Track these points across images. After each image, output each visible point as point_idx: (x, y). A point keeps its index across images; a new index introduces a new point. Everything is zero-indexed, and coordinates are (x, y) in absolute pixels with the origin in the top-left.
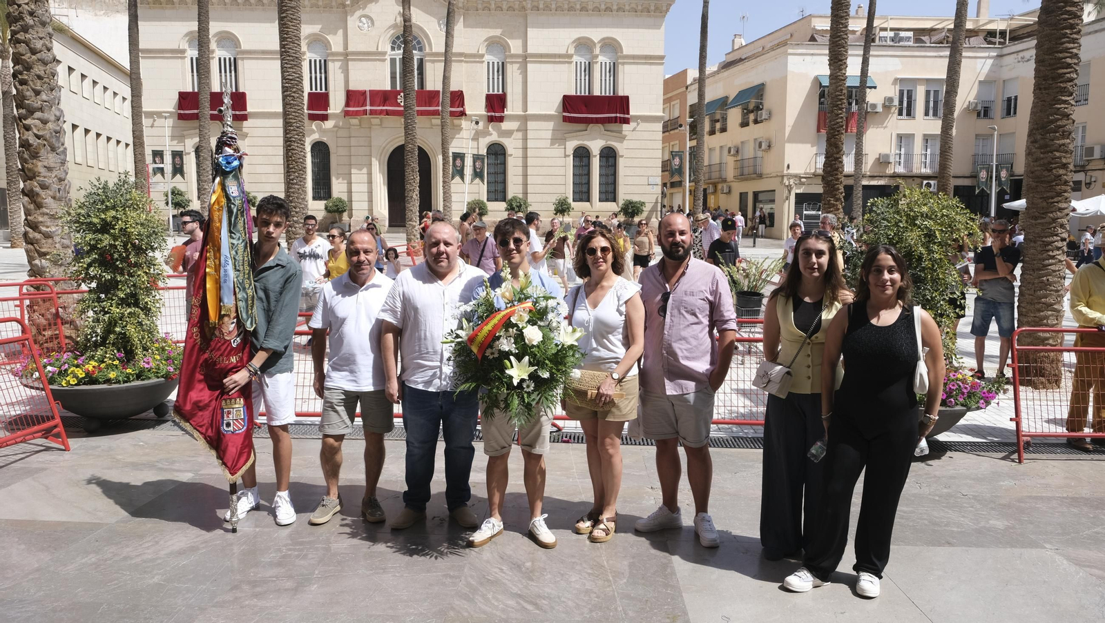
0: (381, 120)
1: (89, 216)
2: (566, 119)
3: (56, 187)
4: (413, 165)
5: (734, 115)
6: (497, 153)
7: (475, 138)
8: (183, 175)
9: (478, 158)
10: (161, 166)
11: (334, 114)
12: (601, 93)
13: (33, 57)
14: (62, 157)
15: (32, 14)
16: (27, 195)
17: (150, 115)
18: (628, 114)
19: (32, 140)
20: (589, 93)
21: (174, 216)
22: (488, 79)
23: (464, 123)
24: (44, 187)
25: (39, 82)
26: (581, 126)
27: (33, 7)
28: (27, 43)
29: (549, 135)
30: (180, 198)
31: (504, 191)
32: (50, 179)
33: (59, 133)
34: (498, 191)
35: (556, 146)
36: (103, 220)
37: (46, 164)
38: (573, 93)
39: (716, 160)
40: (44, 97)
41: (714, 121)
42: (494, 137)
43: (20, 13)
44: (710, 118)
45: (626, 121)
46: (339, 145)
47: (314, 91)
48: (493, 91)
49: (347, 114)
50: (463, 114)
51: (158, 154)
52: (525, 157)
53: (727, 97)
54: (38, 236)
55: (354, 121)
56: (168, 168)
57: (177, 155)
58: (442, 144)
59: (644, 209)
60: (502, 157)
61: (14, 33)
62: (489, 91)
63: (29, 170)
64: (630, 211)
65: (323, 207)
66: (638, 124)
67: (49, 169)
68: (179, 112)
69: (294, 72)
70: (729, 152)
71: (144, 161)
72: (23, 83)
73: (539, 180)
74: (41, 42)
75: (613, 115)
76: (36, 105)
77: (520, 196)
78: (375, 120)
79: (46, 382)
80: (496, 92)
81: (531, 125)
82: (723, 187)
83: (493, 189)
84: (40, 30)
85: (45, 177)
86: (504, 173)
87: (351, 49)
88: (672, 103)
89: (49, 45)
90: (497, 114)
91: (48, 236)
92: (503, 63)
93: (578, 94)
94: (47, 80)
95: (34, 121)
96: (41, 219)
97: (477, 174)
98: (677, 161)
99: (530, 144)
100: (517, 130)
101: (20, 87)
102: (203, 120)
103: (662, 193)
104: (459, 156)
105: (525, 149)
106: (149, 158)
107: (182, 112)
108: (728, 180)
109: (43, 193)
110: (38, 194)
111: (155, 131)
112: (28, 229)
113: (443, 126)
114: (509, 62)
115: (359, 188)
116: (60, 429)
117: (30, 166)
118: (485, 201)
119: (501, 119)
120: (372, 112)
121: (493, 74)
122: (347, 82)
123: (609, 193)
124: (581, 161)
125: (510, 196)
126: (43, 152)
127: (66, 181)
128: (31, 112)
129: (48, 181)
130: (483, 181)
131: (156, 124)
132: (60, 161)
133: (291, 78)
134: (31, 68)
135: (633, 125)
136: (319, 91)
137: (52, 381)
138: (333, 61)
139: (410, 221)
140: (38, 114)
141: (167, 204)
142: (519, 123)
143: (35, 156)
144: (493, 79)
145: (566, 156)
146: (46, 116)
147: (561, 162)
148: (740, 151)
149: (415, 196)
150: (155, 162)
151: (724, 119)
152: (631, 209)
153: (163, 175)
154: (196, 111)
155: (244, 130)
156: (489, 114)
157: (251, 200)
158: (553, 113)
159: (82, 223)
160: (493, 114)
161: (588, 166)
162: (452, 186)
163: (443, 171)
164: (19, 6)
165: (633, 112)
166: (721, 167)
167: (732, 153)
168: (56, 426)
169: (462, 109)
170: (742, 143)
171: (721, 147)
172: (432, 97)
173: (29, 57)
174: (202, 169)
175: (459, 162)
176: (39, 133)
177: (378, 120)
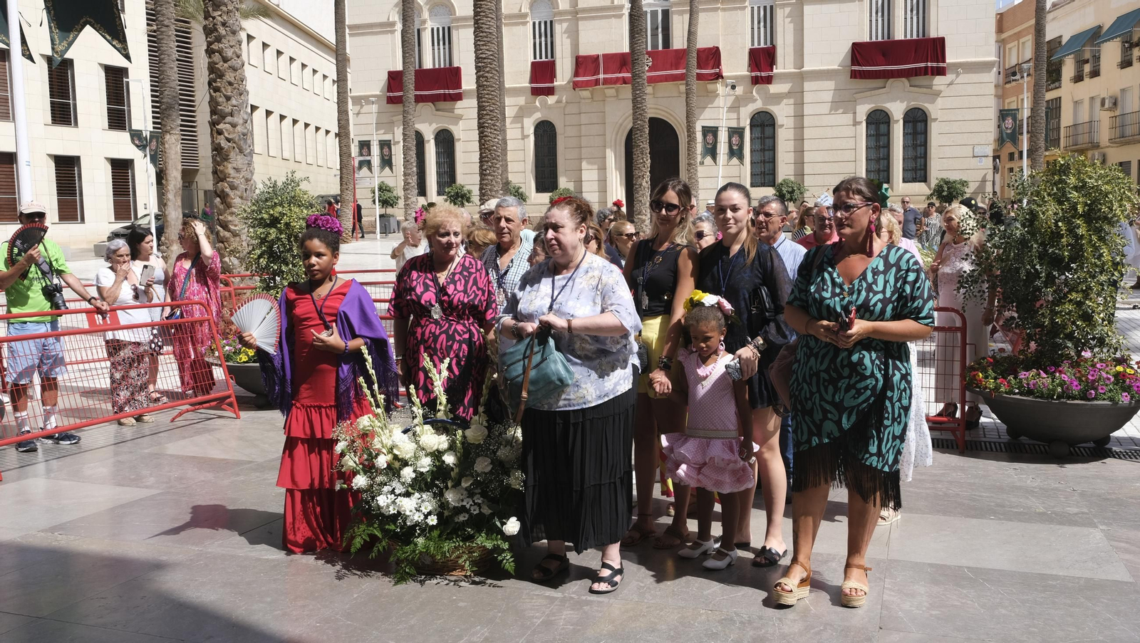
0: (617, 91)
1: (261, 212)
2: (854, 75)
3: (243, 187)
4: (644, 145)
5: (1111, 52)
6: (764, 124)
7: (735, 108)
8: (391, 169)
10: (368, 158)
11: (561, 86)
12: (906, 36)
13: (225, 65)
14: (249, 158)
15: (224, 24)
16: (219, 196)
17: (357, 100)
18: (944, 61)
19: (224, 143)
20: (889, 37)
21: (381, 216)
22: (753, 28)
23: (720, 87)
24: (233, 187)
25: (229, 88)
26: (878, 82)
27: (225, 18)
28: (220, 52)
29: (828, 96)
30: (389, 194)
31: (773, 173)
32: (238, 180)
33: (247, 135)
34: (765, 172)
35: (841, 111)
36: (272, 215)
37: (235, 165)
38: (868, 40)
39: (1084, 117)
40: (234, 102)
41: (1080, 63)
42: (758, 105)
43: (215, 24)
44: (1075, 58)
45: (941, 72)
46: (567, 123)
47: (538, 59)
48: (759, 44)
49: (576, 85)
50: (719, 76)
51: (365, 146)
52: (799, 128)
53: (1100, 27)
54: (227, 234)
55: (585, 93)
56: (376, 160)
57: (385, 145)
58: (687, 117)
59: (966, 190)
60: (771, 129)
61: (209, 44)
62: (753, 44)
63: (221, 172)
64: (945, 193)
65: (547, 201)
66: (957, 77)
67: (237, 170)
68: (388, 94)
70: (1103, 104)
71: (350, 155)
72: (217, 90)
73: (818, 157)
74: (232, 50)
75: (923, 65)
76: (228, 110)
77: (792, 178)
78: (610, 91)
79: (223, 360)
80: (762, 45)
81: (807, 86)
82: (1093, 155)
83: (758, 170)
84: (231, 38)
85: (234, 178)
86: (773, 149)
87: (581, 5)
88: (1021, 41)
89: (239, 52)
90: (763, 74)
91: (235, 235)
92: (771, 7)
93: (874, 39)
94: (237, 86)
95: (225, 126)
96: (230, 218)
97: (735, 153)
98: (1009, 122)
99: (807, 110)
100: (788, 95)
101: (214, 94)
102: (408, 104)
103: (995, 168)
104: (711, 132)
105: (799, 116)
106: (354, 150)
107: (391, 94)
108: (1102, 144)
109: (231, 194)
110: (228, 195)
111: (362, 118)
112: (219, 228)
113: (687, 94)
114: (780, 5)
115: (589, 175)
116: (233, 399)
117: (221, 168)
118: (748, 186)
119: (769, 80)
120: (606, 81)
121: (759, 23)
122: (575, 45)
123: (917, 170)
124: (877, 129)
125: (780, 179)
126: (232, 155)
127: (252, 182)
128: (223, 117)
129: (236, 182)
131: (362, 111)
132: (247, 162)
134: (223, 75)
135: (949, 77)
136: (544, 59)
137: (228, 358)
138: (561, 21)
139: (639, 214)
140: (229, 119)
141: (374, 203)
142: (791, 85)
143: (226, 158)
144: (759, 28)
145: (856, 123)
146: (235, 119)
147: (849, 131)
148: (1119, 104)
149: (644, 184)
150: (361, 154)
151: (1097, 58)
152: (947, 193)
153: (370, 169)
154: (396, 94)
155: (457, 112)
156: (753, 74)
157: (465, 195)
158: (836, 67)
159: (256, 219)
160: (758, 74)
161: (888, 134)
162: (700, 169)
163: (689, 150)
164: (214, 18)
165: (950, 58)
166: (1091, 128)
167: (1107, 106)
168: (229, 397)
169: (717, 70)
170: (1123, 91)
171: (1092, 99)
172: (681, 56)
173: (221, 65)
174: (406, 161)
175: (710, 138)
176: (230, 137)
177: (613, 90)
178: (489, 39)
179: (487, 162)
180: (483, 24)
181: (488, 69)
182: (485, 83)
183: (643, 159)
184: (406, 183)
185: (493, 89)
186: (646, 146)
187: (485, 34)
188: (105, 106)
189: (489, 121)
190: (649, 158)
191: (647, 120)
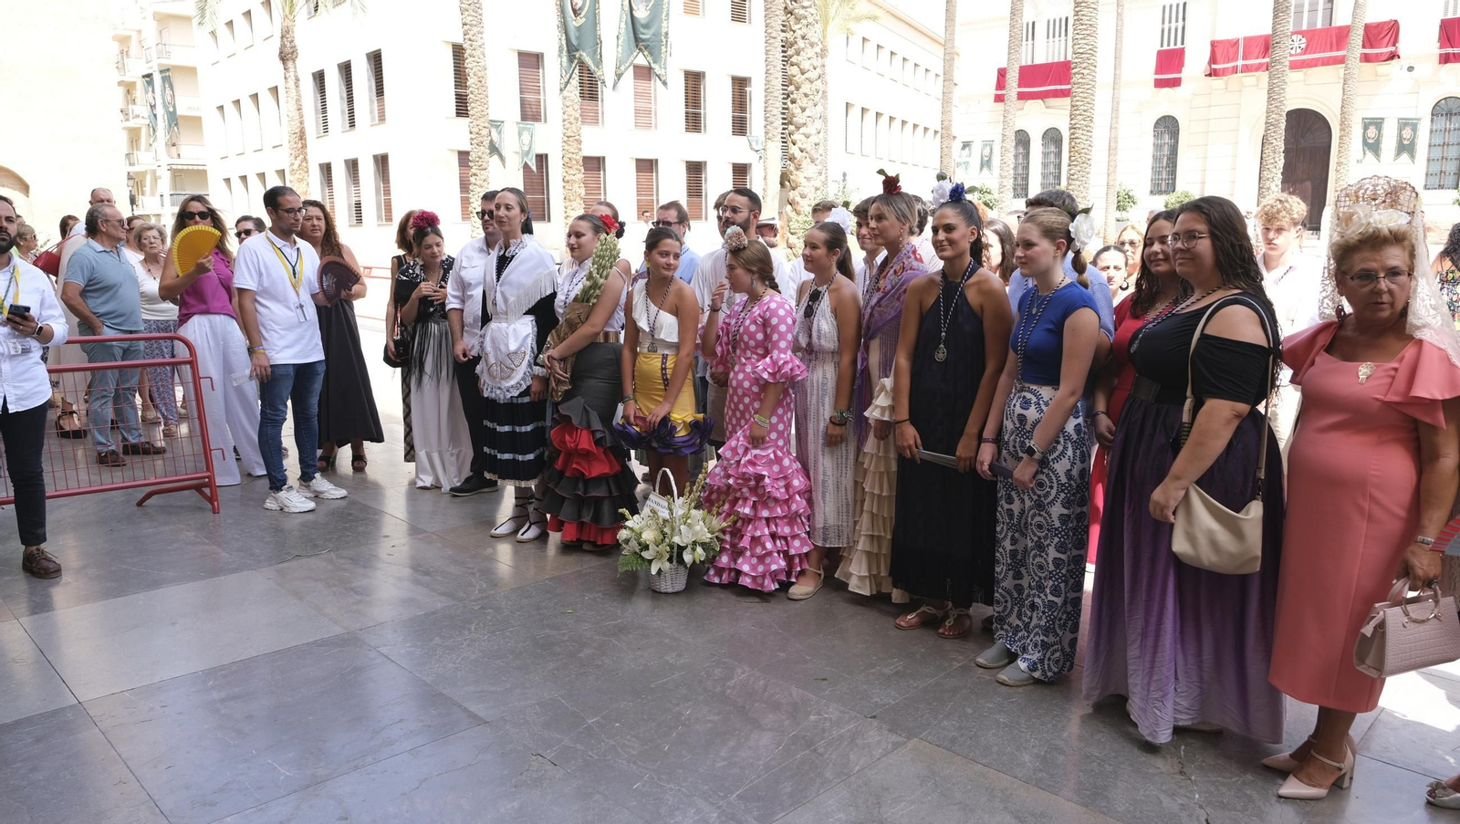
0: (1258, 79)
4: (1278, 142)
7: (1412, 93)
9: (1406, 124)
10: (969, 159)
11: (1190, 77)
13: (803, 77)
15: (803, 38)
16: (790, 204)
19: (798, 154)
23: (1393, 69)
24: (803, 196)
25: (805, 100)
28: (799, 65)
30: (988, 197)
33: (820, 145)
34: (1446, 173)
37: (806, 174)
40: (808, 112)
42: (1446, 89)
46: (1193, 118)
47: (1165, 47)
48: (1454, 13)
49: (1211, 74)
50: (1394, 56)
51: (967, 146)
55: (1220, 83)
57: (987, 145)
58: (1343, 106)
62: (1446, 13)
63: (793, 181)
67: (808, 179)
68: (996, 92)
69: (1086, 44)
71: (951, 154)
72: (793, 102)
76: (802, 121)
78: (1249, 79)
80: (1457, 15)
83: (1437, 169)
85: (804, 187)
90: (1457, 51)
94: (812, 97)
95: (799, 136)
97: (1405, 148)
102: (1008, 103)
104: (1374, 124)
107: (999, 92)
110: (797, 203)
113: (1345, 80)
117: (793, 177)
120: (1246, 69)
122: (1213, 29)
126: (804, 164)
128: (798, 128)
129: (806, 191)
130: (1412, 155)
133: (1081, 51)
134: (800, 87)
136: (1172, 47)
140: (802, 130)
143: (798, 168)
146: (809, 130)
150: (963, 156)
154: (1003, 92)
156: (1444, 51)
160: (1450, 50)
163: (1340, 147)
164: (794, 32)
169: (1393, 49)
172: (1342, 35)
173: (799, 78)
174: (1003, 162)
175: (1372, 132)
176: (803, 147)
177: (1254, 78)
178: (1088, 32)
179: (1076, 166)
180: (1083, 15)
181: (1084, 65)
182: (1080, 80)
183: (1274, 158)
184: (1002, 186)
185: (1089, 87)
186: (1280, 145)
187: (1084, 27)
188: (731, 114)
189: (1082, 122)
190: (1282, 157)
191: (1284, 114)
